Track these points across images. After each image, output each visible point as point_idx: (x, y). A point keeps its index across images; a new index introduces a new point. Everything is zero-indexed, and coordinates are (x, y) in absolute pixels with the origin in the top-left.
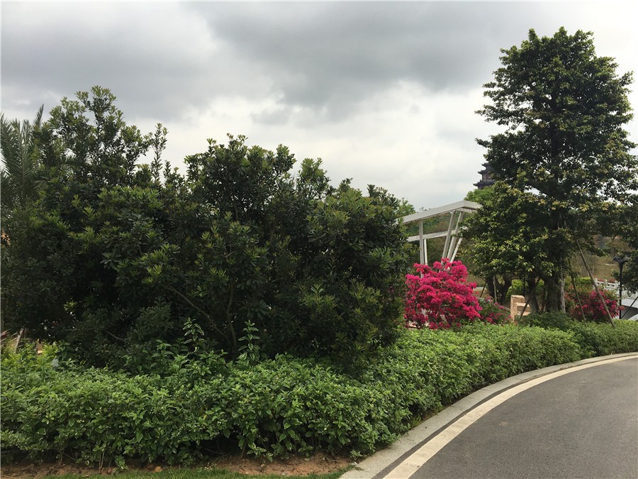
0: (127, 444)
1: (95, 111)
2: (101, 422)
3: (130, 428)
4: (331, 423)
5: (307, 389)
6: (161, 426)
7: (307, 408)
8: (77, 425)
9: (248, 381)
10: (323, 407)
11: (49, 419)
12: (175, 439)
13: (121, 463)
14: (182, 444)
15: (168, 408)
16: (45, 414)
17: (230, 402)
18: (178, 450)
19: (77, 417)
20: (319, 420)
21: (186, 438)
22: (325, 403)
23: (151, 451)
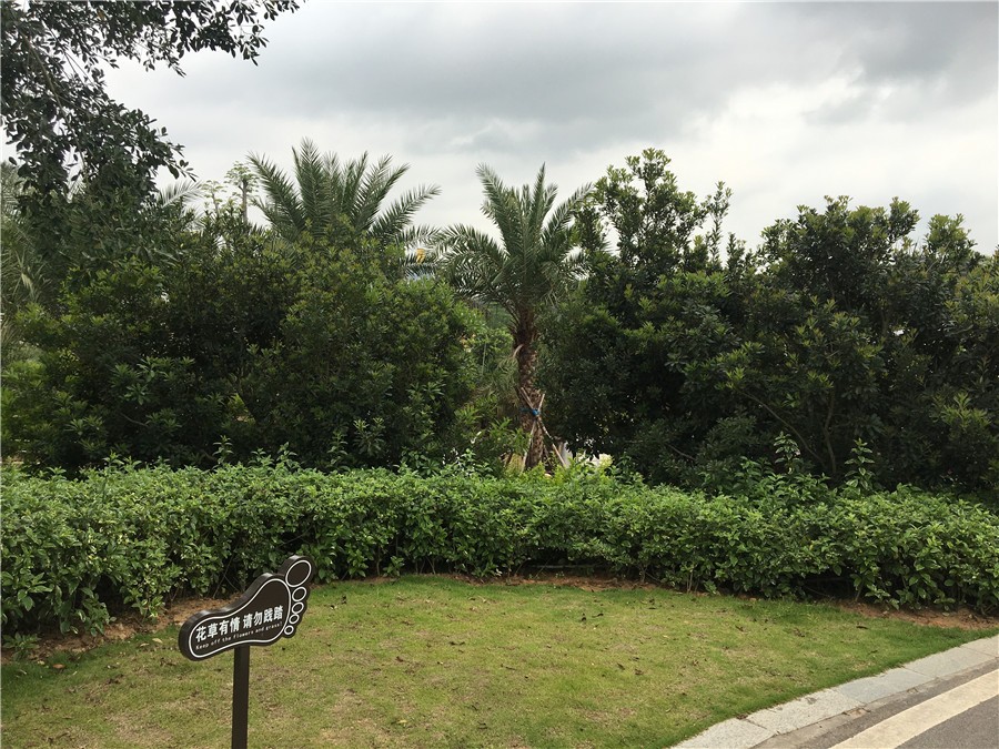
0: (719, 568)
1: (646, 179)
2: (688, 541)
3: (721, 550)
4: (982, 570)
5: (947, 526)
6: (758, 551)
7: (946, 550)
8: (661, 541)
9: (864, 511)
10: (971, 550)
11: (634, 531)
12: (774, 568)
13: (712, 587)
14: (783, 575)
15: (765, 533)
16: (629, 526)
17: (842, 533)
18: (778, 582)
19: (661, 532)
20: (964, 566)
21: (787, 569)
22: (975, 546)
23: (747, 579)
